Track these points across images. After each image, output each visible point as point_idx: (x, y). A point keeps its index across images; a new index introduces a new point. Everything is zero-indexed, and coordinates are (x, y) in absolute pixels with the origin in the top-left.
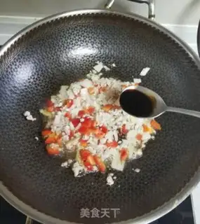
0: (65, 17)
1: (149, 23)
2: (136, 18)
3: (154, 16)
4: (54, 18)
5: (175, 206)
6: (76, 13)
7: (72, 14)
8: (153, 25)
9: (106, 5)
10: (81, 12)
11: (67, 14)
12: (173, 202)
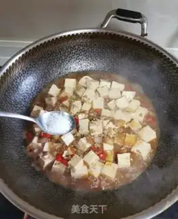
0: (65, 36)
1: (142, 41)
2: (129, 37)
3: (146, 35)
4: (54, 37)
5: (166, 207)
6: (75, 32)
7: (71, 33)
8: (145, 43)
9: (102, 25)
10: (79, 32)
11: (66, 34)
12: (165, 203)
